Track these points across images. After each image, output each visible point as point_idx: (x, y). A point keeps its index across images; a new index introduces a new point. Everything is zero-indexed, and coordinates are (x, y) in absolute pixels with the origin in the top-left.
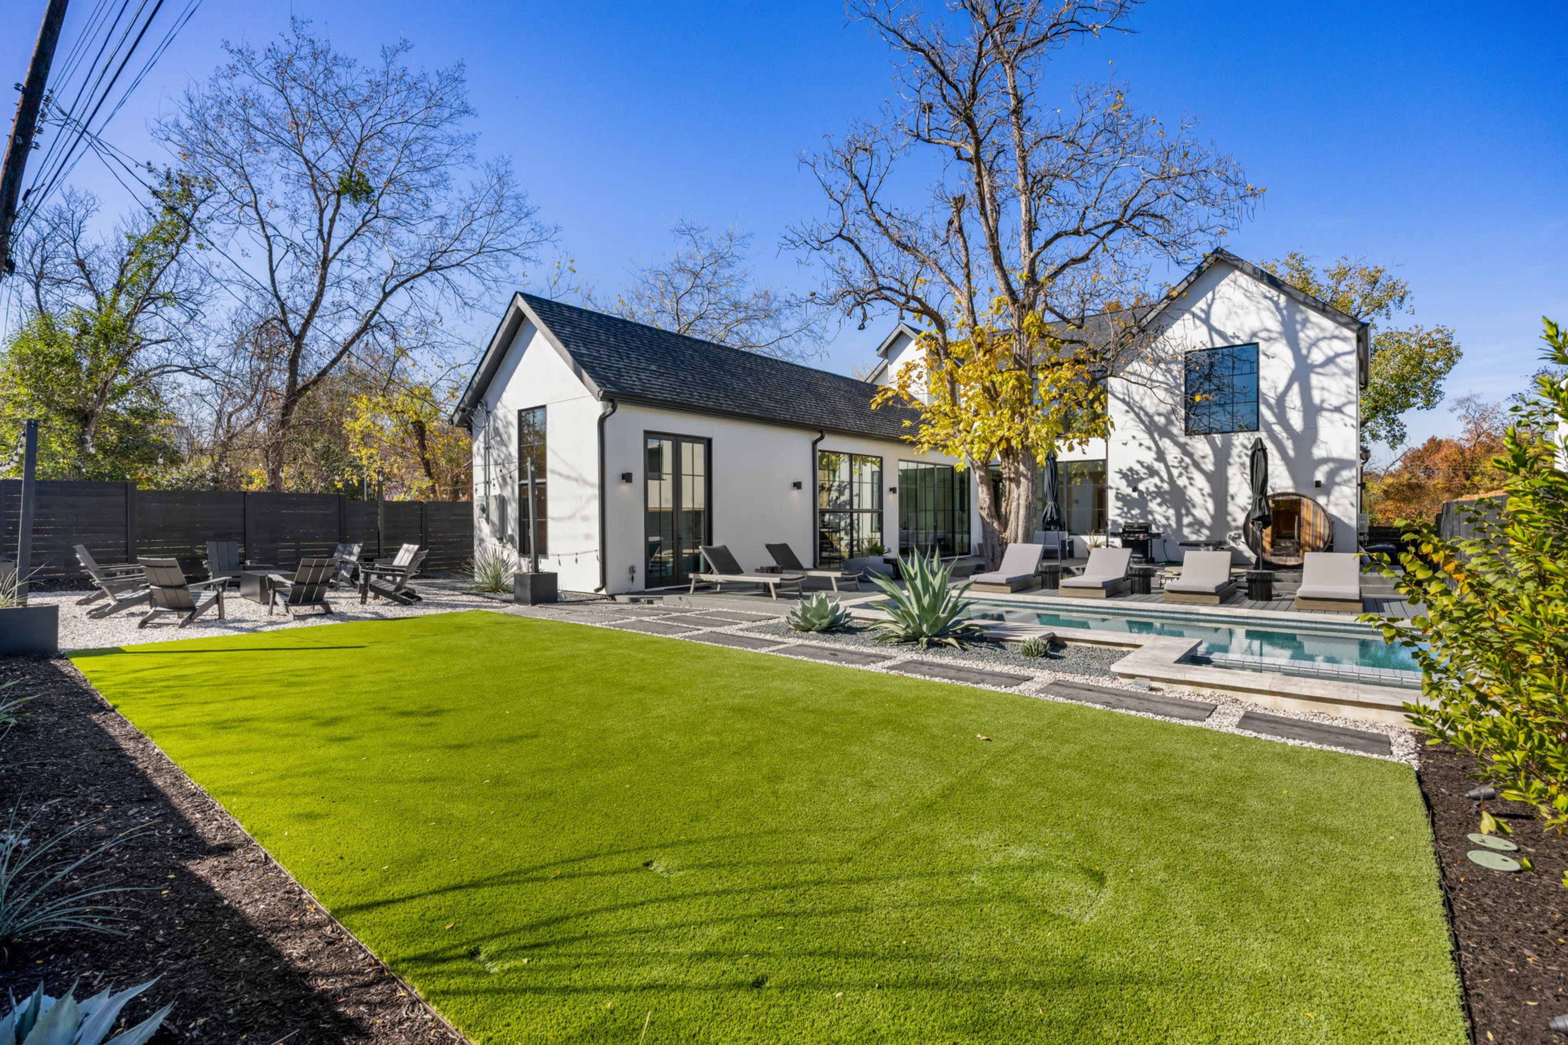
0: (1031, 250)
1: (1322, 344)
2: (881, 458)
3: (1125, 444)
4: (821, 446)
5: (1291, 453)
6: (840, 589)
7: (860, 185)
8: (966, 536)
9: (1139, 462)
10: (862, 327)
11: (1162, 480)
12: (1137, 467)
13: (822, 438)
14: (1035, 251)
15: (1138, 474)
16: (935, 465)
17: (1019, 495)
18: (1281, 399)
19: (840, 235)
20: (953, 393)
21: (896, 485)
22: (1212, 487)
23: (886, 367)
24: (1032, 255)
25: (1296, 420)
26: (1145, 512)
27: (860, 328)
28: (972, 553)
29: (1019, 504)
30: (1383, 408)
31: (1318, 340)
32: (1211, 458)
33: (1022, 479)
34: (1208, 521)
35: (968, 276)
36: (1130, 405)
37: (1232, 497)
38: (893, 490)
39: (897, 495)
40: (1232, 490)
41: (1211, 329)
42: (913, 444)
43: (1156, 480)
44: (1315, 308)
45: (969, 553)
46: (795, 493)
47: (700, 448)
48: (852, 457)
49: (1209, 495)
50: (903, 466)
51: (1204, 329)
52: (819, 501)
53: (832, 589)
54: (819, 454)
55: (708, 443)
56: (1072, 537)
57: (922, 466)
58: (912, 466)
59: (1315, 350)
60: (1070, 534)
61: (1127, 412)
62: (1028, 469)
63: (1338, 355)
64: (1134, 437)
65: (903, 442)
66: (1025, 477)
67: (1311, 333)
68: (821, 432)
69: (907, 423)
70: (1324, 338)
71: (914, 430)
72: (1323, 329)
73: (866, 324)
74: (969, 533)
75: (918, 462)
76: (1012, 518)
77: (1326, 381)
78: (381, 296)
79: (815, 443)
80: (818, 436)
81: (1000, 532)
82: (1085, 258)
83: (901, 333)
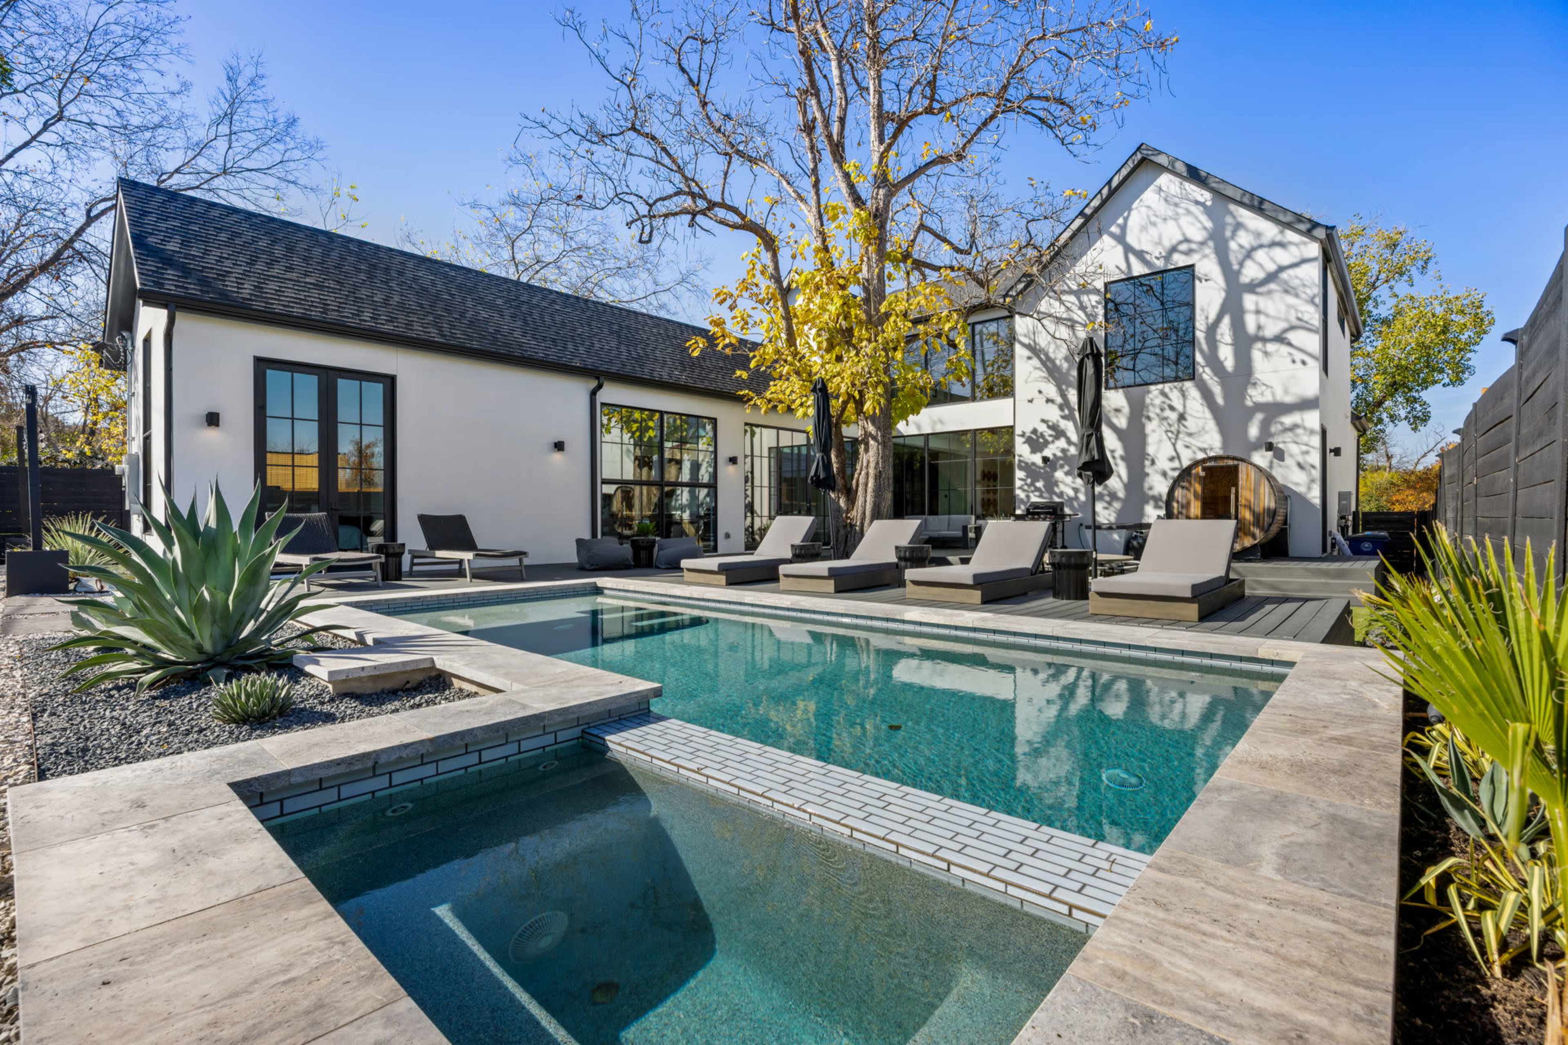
1: (1260, 255)
2: (715, 419)
3: (1031, 401)
4: (603, 397)
5: (1220, 401)
7: (691, 81)
9: (1043, 421)
11: (1069, 442)
12: (1042, 428)
13: (600, 386)
14: (888, 141)
15: (1042, 436)
17: (868, 462)
18: (1212, 329)
19: (633, 128)
21: (738, 453)
22: (1125, 448)
24: (883, 148)
25: (1226, 355)
26: (1051, 484)
29: (867, 474)
30: (1404, 385)
31: (1254, 249)
32: (1126, 410)
33: (872, 442)
34: (1121, 494)
35: (816, 185)
36: (1035, 350)
37: (1153, 462)
40: (1151, 450)
41: (1128, 249)
43: (1062, 443)
44: (1250, 207)
46: (557, 456)
47: (377, 390)
48: (661, 415)
49: (1122, 458)
51: (1120, 249)
54: (601, 407)
55: (390, 382)
59: (1249, 263)
61: (1029, 358)
62: (878, 428)
63: (1281, 269)
64: (1040, 392)
66: (875, 438)
67: (1244, 239)
68: (598, 378)
69: (743, 374)
70: (1261, 246)
72: (1258, 235)
76: (861, 492)
77: (1265, 303)
78: (83, 220)
79: (594, 393)
80: (596, 383)
81: (848, 511)
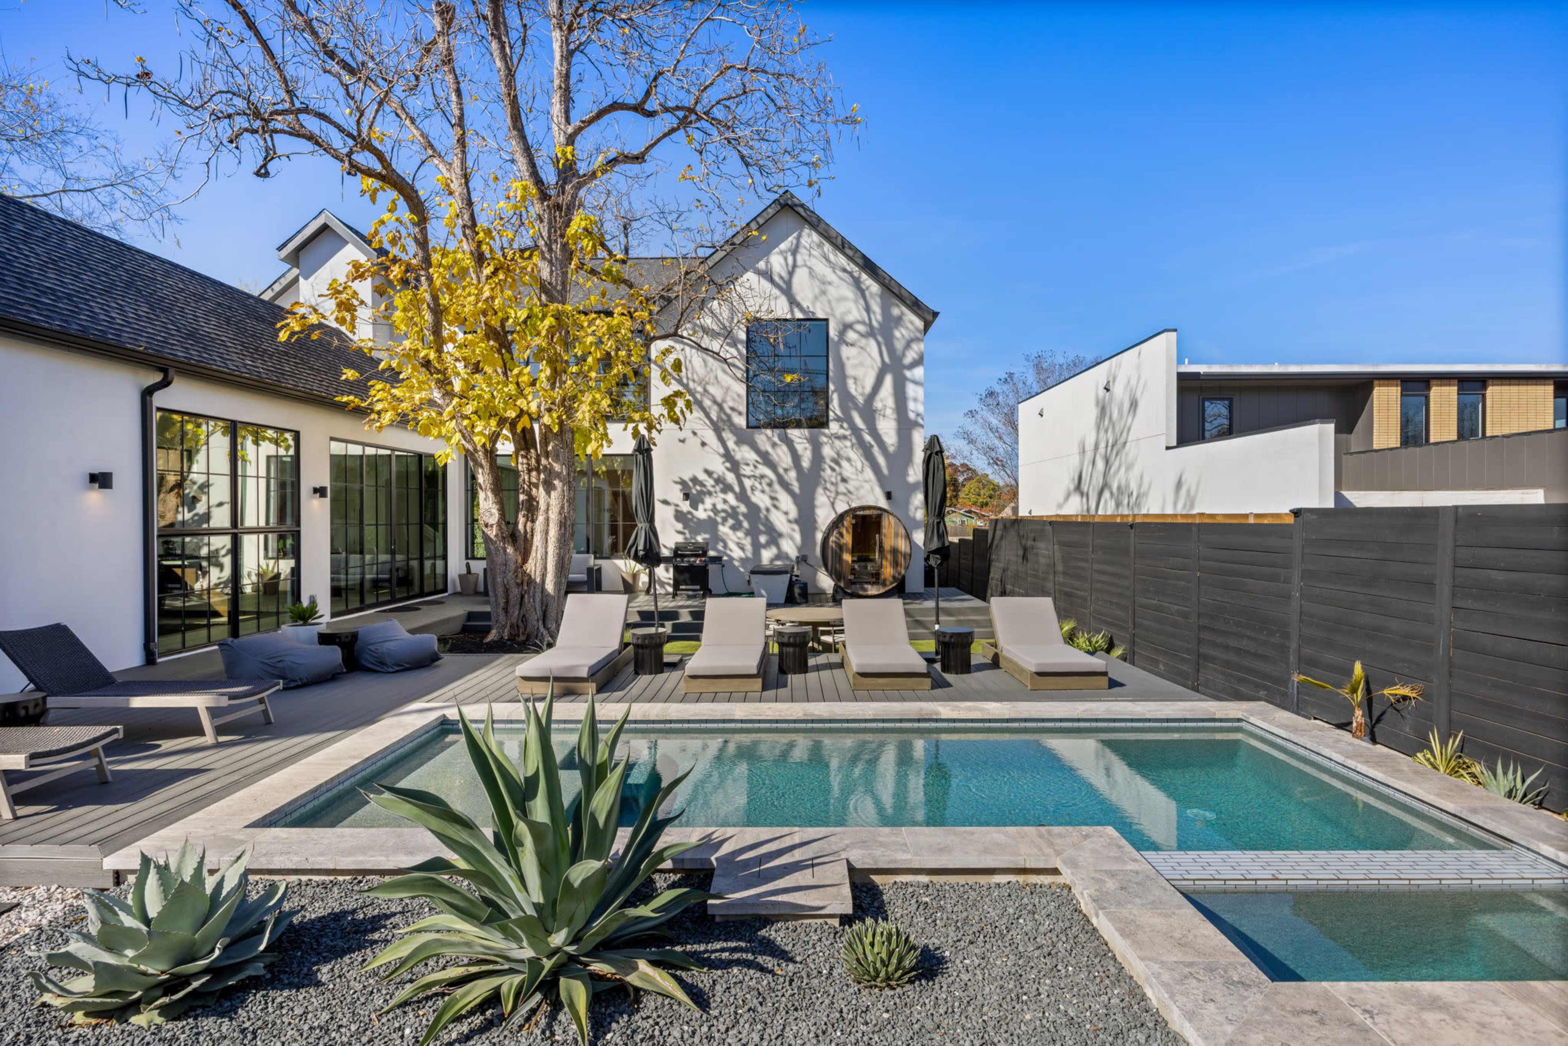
0: (568, 121)
2: (297, 433)
4: (160, 399)
6: (220, 730)
8: (439, 563)
10: (262, 173)
13: (165, 384)
14: (576, 123)
16: (393, 450)
17: (550, 507)
20: (437, 330)
21: (325, 481)
23: (295, 280)
24: (570, 130)
27: (258, 174)
28: (450, 590)
33: (555, 482)
35: (462, 141)
38: (320, 491)
39: (327, 500)
42: (360, 412)
45: (445, 590)
46: (95, 497)
48: (233, 428)
50: (337, 448)
52: (157, 508)
53: (201, 732)
54: (157, 416)
56: (599, 562)
57: (370, 451)
58: (355, 450)
60: (595, 558)
62: (564, 465)
65: (341, 408)
66: (559, 477)
68: (165, 371)
69: (350, 374)
71: (361, 388)
73: (271, 167)
74: (445, 557)
75: (364, 445)
76: (537, 540)
79: (147, 393)
80: (158, 377)
82: (639, 158)
83: (325, 228)
